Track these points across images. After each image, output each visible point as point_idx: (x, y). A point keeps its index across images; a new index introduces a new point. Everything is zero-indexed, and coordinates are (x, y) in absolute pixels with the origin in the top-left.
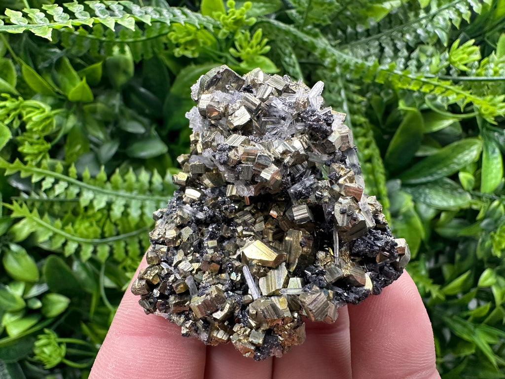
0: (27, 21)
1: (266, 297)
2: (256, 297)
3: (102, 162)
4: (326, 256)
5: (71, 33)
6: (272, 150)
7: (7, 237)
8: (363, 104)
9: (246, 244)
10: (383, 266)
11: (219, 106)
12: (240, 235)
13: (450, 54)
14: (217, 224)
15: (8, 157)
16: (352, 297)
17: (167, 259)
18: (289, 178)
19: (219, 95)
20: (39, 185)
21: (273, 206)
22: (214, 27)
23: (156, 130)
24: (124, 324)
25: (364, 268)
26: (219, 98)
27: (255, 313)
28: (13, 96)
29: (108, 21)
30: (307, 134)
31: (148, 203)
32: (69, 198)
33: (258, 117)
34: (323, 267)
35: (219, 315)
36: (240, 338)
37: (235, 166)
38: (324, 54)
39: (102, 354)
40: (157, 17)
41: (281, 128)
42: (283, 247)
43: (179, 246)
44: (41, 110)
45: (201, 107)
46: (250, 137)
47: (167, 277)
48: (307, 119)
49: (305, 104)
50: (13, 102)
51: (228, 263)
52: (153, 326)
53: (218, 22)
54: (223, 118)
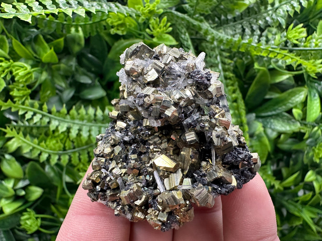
0: (15, 11)
1: (168, 191)
2: (162, 191)
3: (64, 102)
4: (207, 165)
5: (44, 19)
6: (172, 97)
7: (2, 150)
8: (232, 65)
9: (156, 157)
10: (244, 171)
11: (138, 68)
12: (152, 151)
13: (287, 33)
14: (137, 144)
15: (4, 99)
16: (224, 190)
17: (105, 166)
18: (183, 115)
19: (138, 61)
20: (23, 116)
21: (173, 132)
22: (136, 15)
23: (99, 81)
24: (77, 208)
25: (231, 172)
26: (138, 63)
27: (161, 201)
28: (7, 59)
29: (68, 11)
30: (195, 86)
31: (93, 128)
32: (43, 125)
33: (163, 75)
34: (205, 172)
35: (138, 203)
36: (152, 217)
37: (148, 107)
38: (206, 33)
39: (64, 227)
40: (99, 8)
41: (178, 82)
42: (180, 159)
43: (112, 158)
44: (24, 68)
45: (126, 69)
46: (158, 88)
47: (105, 178)
48: (194, 77)
49: (193, 67)
50: (6, 63)
51: (144, 169)
52: (96, 209)
53: (139, 12)
54: (141, 76)
